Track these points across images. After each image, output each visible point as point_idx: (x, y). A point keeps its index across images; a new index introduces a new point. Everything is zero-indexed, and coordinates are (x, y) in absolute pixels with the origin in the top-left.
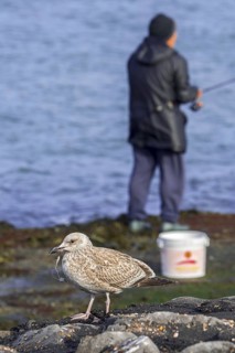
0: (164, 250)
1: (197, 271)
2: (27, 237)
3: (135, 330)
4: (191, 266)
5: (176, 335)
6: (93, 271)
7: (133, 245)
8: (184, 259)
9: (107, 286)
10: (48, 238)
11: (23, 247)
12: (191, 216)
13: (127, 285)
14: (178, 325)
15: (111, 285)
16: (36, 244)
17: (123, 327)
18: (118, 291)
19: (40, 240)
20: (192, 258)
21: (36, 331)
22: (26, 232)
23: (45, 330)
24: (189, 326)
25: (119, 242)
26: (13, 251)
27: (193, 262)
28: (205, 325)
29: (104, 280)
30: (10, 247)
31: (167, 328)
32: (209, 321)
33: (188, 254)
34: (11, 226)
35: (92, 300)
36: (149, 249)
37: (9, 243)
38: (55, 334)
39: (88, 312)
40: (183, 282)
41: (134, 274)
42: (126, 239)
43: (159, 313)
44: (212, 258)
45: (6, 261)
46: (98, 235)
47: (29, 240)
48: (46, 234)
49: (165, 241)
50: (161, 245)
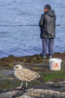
0: (51, 63)
1: (59, 68)
2: (17, 59)
3: (31, 95)
4: (57, 67)
5: (43, 96)
6: (23, 75)
7: (43, 61)
8: (55, 65)
9: (26, 79)
10: (22, 60)
11: (16, 62)
12: (58, 54)
13: (32, 79)
14: (43, 93)
15: (28, 79)
16: (19, 61)
17: (27, 94)
18: (30, 81)
19: (20, 60)
20: (58, 65)
21: (4, 93)
22: (17, 58)
23: (7, 93)
24: (46, 94)
25: (40, 61)
26: (13, 63)
27: (58, 66)
28: (51, 93)
29: (26, 78)
30: (13, 62)
31: (40, 94)
32: (52, 92)
33: (56, 64)
34: (14, 56)
35: (22, 83)
36: (47, 63)
37: (13, 61)
38: (9, 94)
39: (21, 86)
40: (55, 71)
41: (34, 76)
42: (42, 60)
43: (38, 90)
44: (62, 65)
45: (12, 65)
46: (35, 59)
47: (18, 60)
48: (22, 59)
49: (51, 61)
50: (50, 62)
